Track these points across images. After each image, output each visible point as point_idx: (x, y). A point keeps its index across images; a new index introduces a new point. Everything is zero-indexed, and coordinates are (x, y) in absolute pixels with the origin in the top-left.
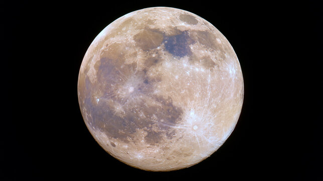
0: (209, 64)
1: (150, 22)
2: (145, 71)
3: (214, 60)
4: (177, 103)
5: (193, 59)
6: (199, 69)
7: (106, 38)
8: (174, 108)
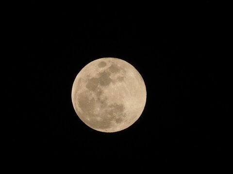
0: (121, 79)
1: (88, 76)
4: (119, 103)
5: (114, 82)
7: (76, 92)
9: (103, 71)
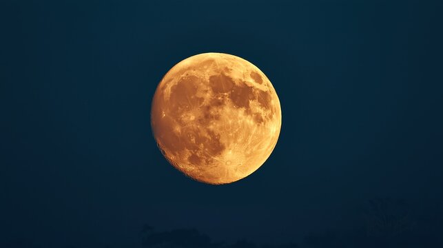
0: (259, 120)
1: (227, 69)
2: (208, 108)
3: (263, 118)
4: (223, 141)
5: (248, 112)
6: (250, 121)
7: (189, 68)
8: (219, 143)
9: (250, 86)
